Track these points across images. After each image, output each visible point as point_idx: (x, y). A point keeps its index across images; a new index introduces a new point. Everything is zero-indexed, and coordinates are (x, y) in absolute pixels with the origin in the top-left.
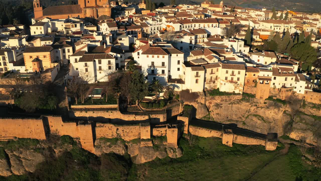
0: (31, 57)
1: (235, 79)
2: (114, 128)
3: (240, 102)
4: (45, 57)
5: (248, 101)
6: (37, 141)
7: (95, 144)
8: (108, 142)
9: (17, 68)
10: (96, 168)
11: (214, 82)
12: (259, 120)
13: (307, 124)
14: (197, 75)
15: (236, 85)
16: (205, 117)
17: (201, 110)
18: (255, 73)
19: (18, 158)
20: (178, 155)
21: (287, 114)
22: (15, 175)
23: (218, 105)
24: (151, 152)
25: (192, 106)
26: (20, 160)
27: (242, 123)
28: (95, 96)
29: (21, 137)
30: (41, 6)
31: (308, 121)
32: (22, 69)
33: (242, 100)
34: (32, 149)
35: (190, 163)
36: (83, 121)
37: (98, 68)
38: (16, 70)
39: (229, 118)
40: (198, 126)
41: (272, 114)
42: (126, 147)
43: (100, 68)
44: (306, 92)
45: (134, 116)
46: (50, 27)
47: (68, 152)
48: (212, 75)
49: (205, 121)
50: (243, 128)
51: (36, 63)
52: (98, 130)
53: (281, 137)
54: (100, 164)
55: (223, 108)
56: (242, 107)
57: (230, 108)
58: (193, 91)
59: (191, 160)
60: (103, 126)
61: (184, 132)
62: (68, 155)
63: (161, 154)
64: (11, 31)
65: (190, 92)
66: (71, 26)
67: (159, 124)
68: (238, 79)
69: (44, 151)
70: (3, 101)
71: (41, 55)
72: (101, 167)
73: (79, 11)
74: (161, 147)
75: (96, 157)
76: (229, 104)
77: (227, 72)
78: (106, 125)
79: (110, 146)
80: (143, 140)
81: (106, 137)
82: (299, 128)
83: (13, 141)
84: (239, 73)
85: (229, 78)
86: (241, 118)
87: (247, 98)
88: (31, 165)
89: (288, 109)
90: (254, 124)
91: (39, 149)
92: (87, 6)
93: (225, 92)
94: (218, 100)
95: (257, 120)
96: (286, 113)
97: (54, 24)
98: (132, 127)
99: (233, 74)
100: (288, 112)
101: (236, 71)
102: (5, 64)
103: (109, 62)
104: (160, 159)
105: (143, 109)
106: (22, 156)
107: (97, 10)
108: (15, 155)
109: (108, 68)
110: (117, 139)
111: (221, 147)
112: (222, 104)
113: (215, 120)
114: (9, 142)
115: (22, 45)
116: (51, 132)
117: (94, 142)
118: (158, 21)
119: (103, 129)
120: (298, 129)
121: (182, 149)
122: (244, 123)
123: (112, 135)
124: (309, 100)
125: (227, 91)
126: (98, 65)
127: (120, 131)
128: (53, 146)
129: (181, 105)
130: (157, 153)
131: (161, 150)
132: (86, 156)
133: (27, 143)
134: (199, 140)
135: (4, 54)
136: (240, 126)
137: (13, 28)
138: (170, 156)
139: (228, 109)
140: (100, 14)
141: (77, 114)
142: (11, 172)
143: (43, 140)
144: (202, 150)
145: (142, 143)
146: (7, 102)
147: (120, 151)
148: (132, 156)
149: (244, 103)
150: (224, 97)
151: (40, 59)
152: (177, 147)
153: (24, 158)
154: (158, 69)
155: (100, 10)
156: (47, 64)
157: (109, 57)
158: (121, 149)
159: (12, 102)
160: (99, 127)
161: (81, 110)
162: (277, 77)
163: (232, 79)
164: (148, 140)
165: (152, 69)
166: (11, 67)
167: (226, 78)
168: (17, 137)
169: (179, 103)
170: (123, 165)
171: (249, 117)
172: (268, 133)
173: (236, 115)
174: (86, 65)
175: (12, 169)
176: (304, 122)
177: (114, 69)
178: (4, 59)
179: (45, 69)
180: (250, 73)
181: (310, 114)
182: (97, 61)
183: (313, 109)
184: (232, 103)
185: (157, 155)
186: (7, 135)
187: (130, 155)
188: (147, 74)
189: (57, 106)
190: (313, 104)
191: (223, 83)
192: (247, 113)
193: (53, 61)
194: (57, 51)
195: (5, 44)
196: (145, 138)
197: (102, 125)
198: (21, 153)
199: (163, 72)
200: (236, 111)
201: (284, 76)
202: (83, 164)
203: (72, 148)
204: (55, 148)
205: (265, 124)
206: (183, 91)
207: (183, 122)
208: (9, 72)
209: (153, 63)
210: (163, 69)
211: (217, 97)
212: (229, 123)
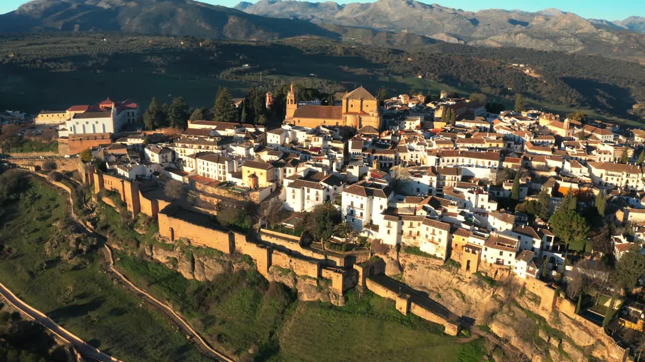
0: (249, 172)
1: (436, 240)
2: (288, 259)
3: (439, 268)
4: (261, 174)
5: (449, 270)
6: (221, 253)
7: (270, 270)
8: (280, 270)
9: (235, 180)
10: (261, 291)
11: (415, 238)
12: (458, 296)
13: (514, 318)
14: (389, 226)
15: (437, 246)
16: (394, 276)
17: (391, 267)
18: (465, 238)
19: (202, 265)
20: (340, 303)
21: (498, 300)
22: (196, 280)
23: (412, 266)
24: (313, 291)
25: (382, 259)
26: (203, 267)
27: (435, 294)
28: (288, 225)
29: (209, 246)
30: (295, 103)
31: (517, 316)
32: (238, 182)
33: (443, 267)
34: (215, 259)
35: (346, 315)
36: (263, 245)
37: (306, 197)
38: (234, 181)
39: (423, 285)
40: (376, 282)
41: (475, 294)
42: (296, 281)
43: (308, 198)
44: (528, 277)
45: (312, 252)
46: (288, 137)
47: (244, 271)
48: (411, 229)
49: (393, 279)
50: (436, 301)
51: (251, 179)
52: (274, 256)
53: (480, 326)
54: (267, 290)
55: (418, 270)
56: (441, 275)
57: (426, 273)
58: (384, 243)
59: (350, 313)
60: (278, 254)
61: (359, 284)
62: (243, 272)
63: (322, 296)
64: (248, 133)
65: (381, 242)
66: (313, 139)
67: (331, 267)
68: (440, 240)
69: (225, 264)
70: (208, 211)
71: (258, 171)
72: (267, 292)
73: (339, 117)
74: (326, 290)
75: (267, 282)
76: (426, 268)
77: (427, 229)
78: (281, 253)
79: (280, 275)
80: (310, 277)
81: (280, 266)
82: (502, 321)
83: (202, 248)
84: (440, 233)
85: (430, 237)
86: (437, 288)
87: (450, 266)
88: (211, 274)
89: (501, 293)
90: (450, 300)
91: (222, 261)
92: (349, 111)
93: (425, 253)
94: (413, 259)
95: (455, 296)
96: (496, 299)
97: (294, 134)
98: (303, 262)
99: (433, 233)
100: (500, 298)
101: (437, 230)
102: (224, 173)
103: (317, 194)
104: (320, 302)
105: (326, 248)
106: (205, 263)
107: (360, 118)
108: (200, 261)
109: (315, 199)
110: (289, 271)
111: (391, 311)
112: (417, 266)
113: (406, 282)
114: (198, 248)
115: (250, 155)
116: (236, 248)
117: (268, 268)
118: (426, 146)
119: (279, 257)
120: (500, 322)
121: (346, 299)
122: (439, 296)
123: (286, 266)
124: (531, 290)
125: (428, 252)
126: (306, 194)
127: (292, 264)
128: (233, 261)
129: (370, 254)
130: (319, 294)
131: (324, 293)
132: (258, 278)
133: (213, 252)
134: (372, 297)
135: (224, 163)
136: (433, 297)
137: (252, 130)
138: (332, 301)
139: (423, 274)
140: (364, 124)
141: (264, 238)
142: (194, 276)
143: (227, 254)
144: (369, 307)
145: (308, 280)
146: (211, 212)
147: (289, 282)
148: (299, 291)
149: (444, 271)
150: (421, 258)
151: (257, 175)
152: (341, 295)
153: (207, 266)
154: (357, 210)
155: (364, 118)
156: (263, 182)
157: (318, 187)
158: (290, 281)
159: (215, 213)
160: (275, 254)
161: (267, 235)
162: (489, 248)
163: (433, 238)
164: (314, 279)
165: (351, 209)
166: (229, 178)
167: (427, 236)
168: (207, 245)
169: (367, 251)
170: (285, 296)
171: (449, 290)
172: (463, 316)
173: (432, 283)
174: (294, 192)
175: (195, 273)
176: (511, 314)
177: (321, 202)
178: (224, 168)
179: (260, 186)
180: (458, 236)
181: (525, 307)
182: (306, 188)
183: (531, 302)
184: (429, 268)
185: (318, 297)
186: (198, 242)
187: (297, 290)
188: (346, 213)
189: (251, 227)
190: (535, 295)
191: (424, 241)
192: (447, 285)
193: (269, 180)
194: (276, 170)
195: (233, 150)
196: (312, 276)
197: (278, 252)
198: (206, 260)
199: (362, 214)
200: (433, 279)
201: (499, 248)
202: (252, 284)
203: (249, 267)
204: (234, 263)
205: (463, 304)
206: (376, 240)
207: (357, 272)
208: (226, 182)
209: (352, 203)
210: (362, 211)
211: (412, 256)
212: (420, 290)
